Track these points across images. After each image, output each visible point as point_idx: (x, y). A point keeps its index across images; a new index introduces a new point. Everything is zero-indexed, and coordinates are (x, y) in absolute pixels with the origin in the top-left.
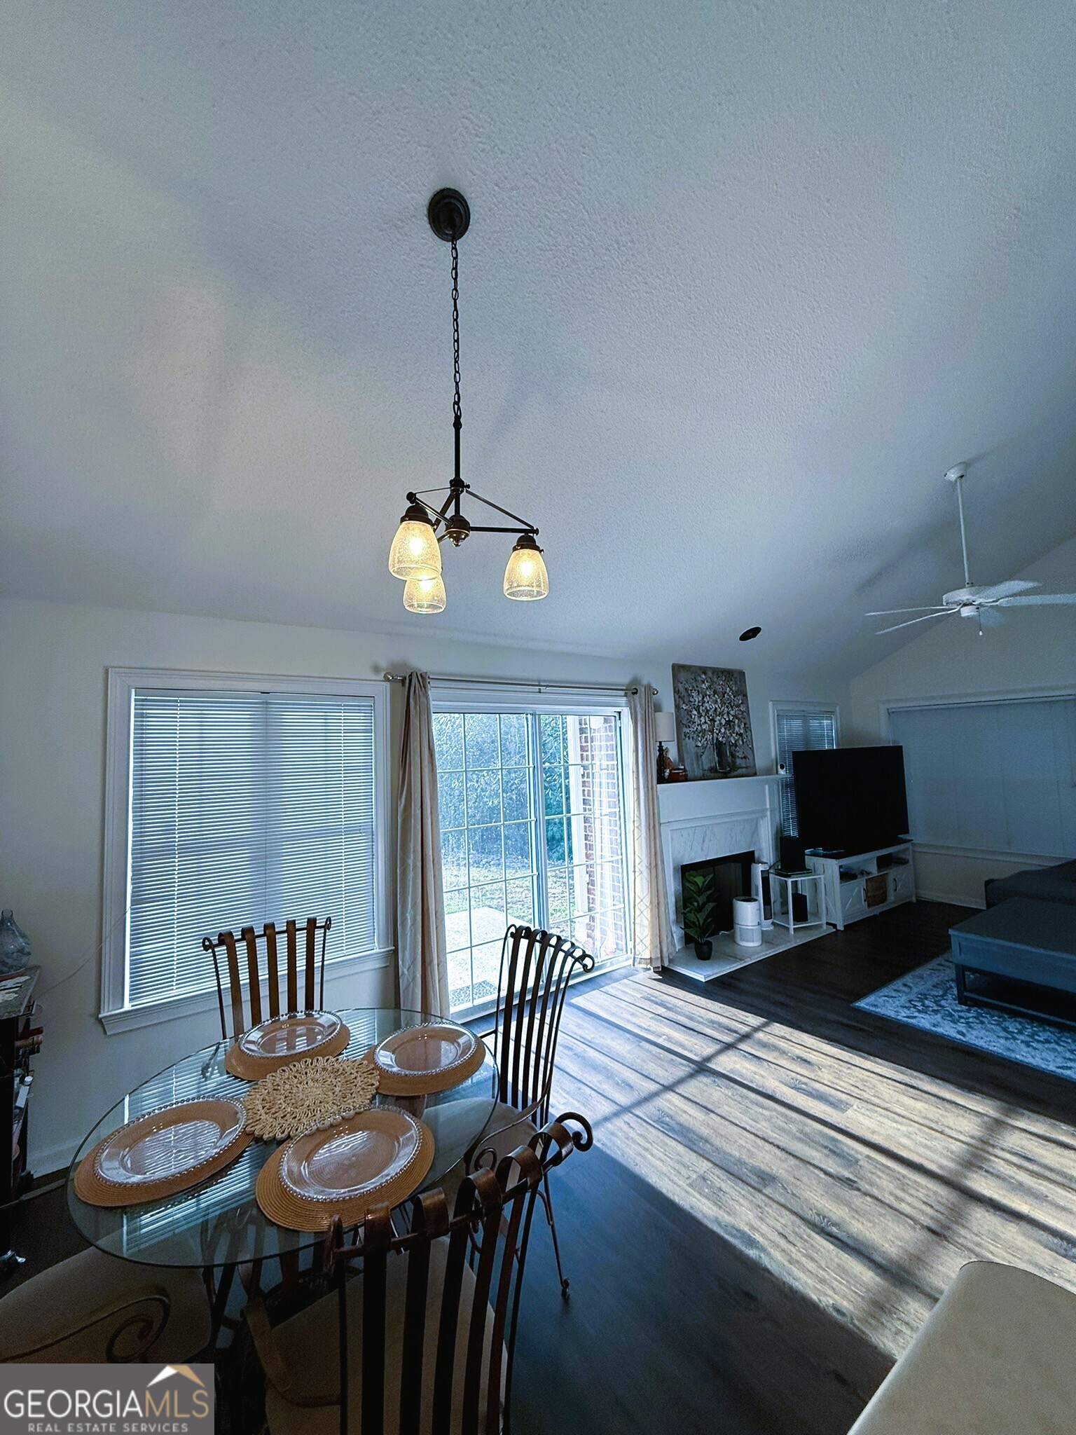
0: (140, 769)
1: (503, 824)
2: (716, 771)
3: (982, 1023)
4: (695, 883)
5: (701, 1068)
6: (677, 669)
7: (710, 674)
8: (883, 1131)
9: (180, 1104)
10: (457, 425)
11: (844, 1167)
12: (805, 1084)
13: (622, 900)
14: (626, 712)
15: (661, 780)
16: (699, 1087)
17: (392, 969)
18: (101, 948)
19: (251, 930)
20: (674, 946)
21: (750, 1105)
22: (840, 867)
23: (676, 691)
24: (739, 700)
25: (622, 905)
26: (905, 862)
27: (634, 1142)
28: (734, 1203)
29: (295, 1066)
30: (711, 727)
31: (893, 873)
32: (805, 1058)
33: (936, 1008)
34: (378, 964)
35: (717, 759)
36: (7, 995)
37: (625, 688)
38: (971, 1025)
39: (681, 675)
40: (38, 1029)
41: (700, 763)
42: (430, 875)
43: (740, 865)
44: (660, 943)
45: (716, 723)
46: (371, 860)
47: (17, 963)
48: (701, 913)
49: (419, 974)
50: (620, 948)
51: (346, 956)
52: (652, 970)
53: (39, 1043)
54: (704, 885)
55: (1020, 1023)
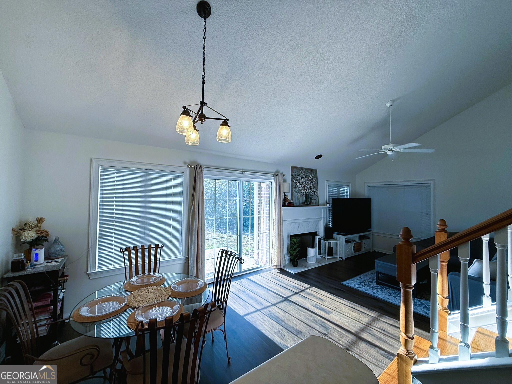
0: (102, 193)
1: (228, 218)
2: (304, 204)
3: (382, 290)
4: (294, 241)
5: (286, 299)
6: (293, 168)
7: (304, 170)
8: (340, 321)
9: (107, 297)
10: (204, 83)
11: (325, 331)
12: (319, 306)
13: (269, 246)
14: (273, 182)
15: (284, 206)
16: (284, 305)
17: (187, 263)
18: (88, 251)
19: (137, 247)
20: (286, 262)
21: (299, 311)
22: (345, 239)
23: (292, 176)
24: (315, 180)
25: (269, 248)
26: (369, 238)
27: (260, 320)
28: (287, 339)
29: (146, 288)
30: (304, 189)
31: (364, 242)
32: (321, 298)
33: (368, 285)
34: (182, 262)
35: (305, 200)
36: (56, 263)
37: (273, 174)
38: (378, 291)
39: (294, 170)
40: (67, 275)
41: (299, 200)
42: (200, 233)
43: (312, 236)
44: (280, 260)
45: (305, 188)
46: (181, 228)
47: (60, 254)
48: (295, 251)
49: (195, 266)
50: (267, 262)
51: (171, 258)
52: (277, 269)
53: (67, 280)
54: (297, 242)
55: (395, 291)
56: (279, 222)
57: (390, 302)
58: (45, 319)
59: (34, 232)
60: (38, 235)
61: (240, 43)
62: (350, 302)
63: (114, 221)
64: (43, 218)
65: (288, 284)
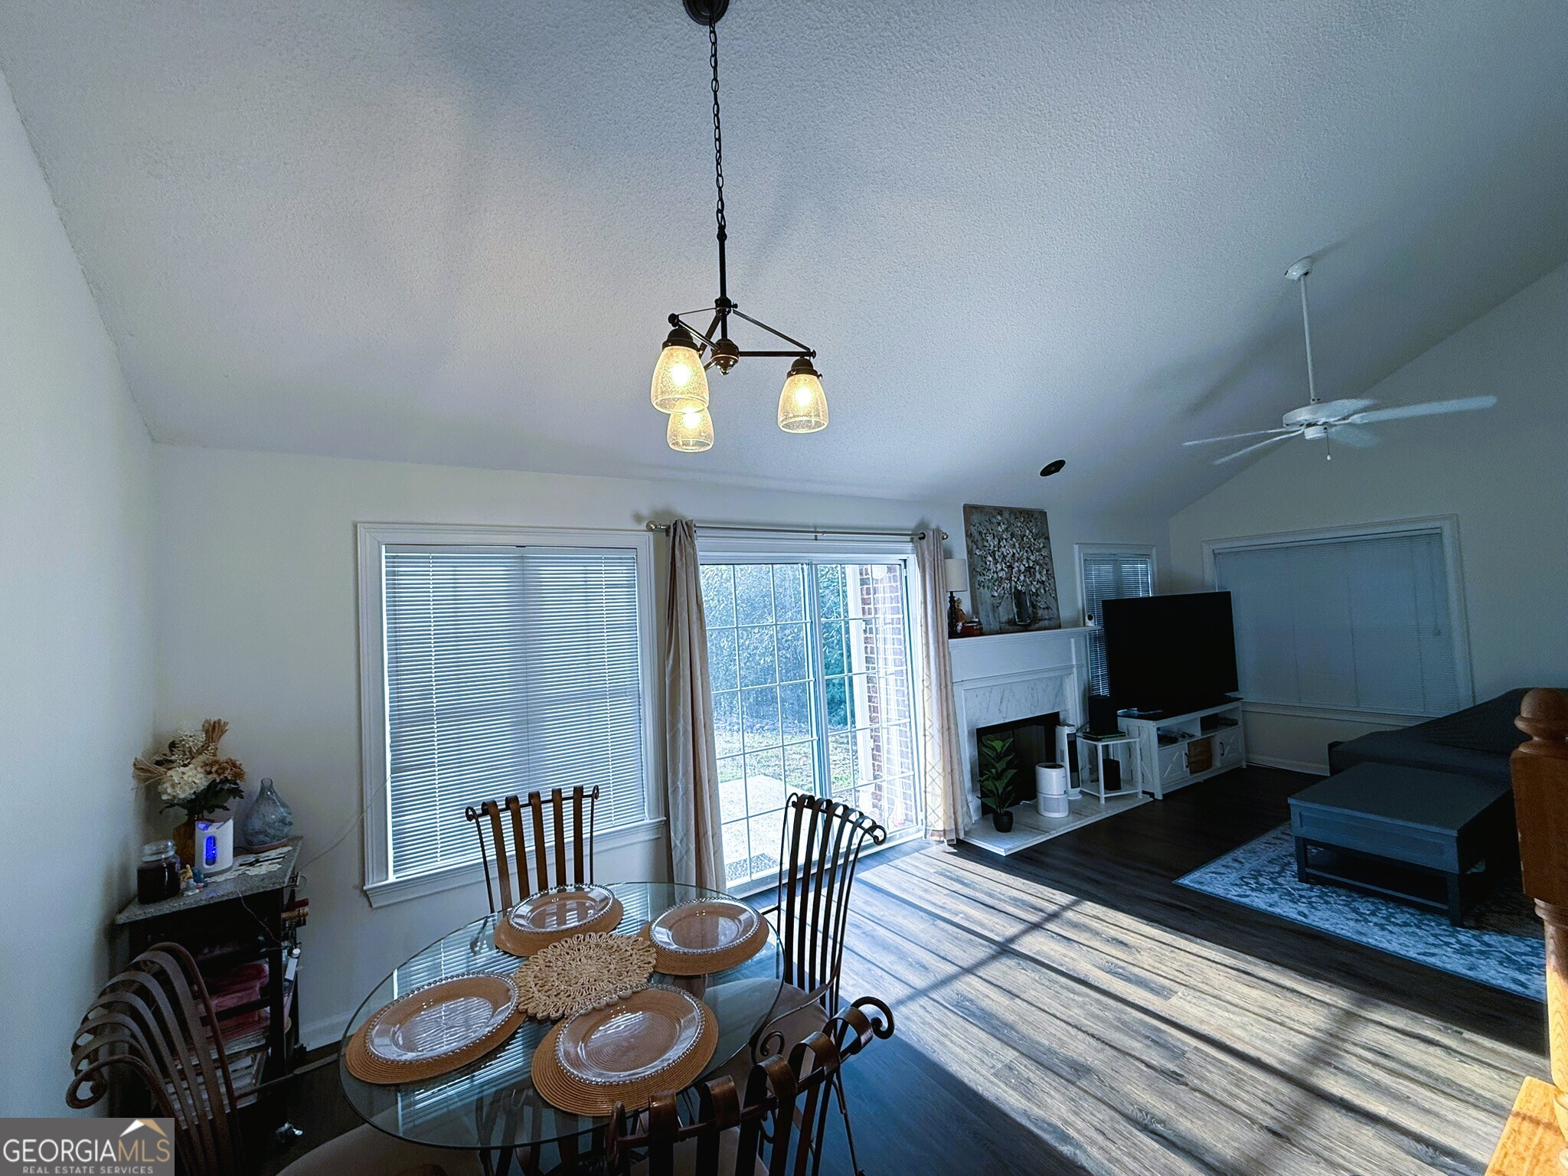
0: (394, 630)
1: (779, 685)
2: (1015, 624)
3: (1327, 902)
4: (993, 748)
5: (1004, 949)
6: (970, 510)
7: (1006, 515)
8: (1212, 1021)
9: (449, 980)
10: (722, 236)
11: (1168, 1059)
12: (1122, 968)
13: (911, 766)
14: (912, 559)
15: (953, 634)
16: (1000, 970)
17: (664, 841)
18: (360, 817)
19: (515, 799)
20: (970, 817)
21: (1059, 990)
22: (1158, 729)
23: (968, 535)
24: (1040, 543)
25: (912, 773)
26: (1234, 723)
27: (932, 1027)
28: (1045, 1096)
29: (566, 942)
30: (1008, 575)
31: (1220, 736)
32: (1121, 939)
33: (1271, 886)
34: (646, 836)
35: (1015, 610)
36: (271, 866)
37: (910, 533)
38: (1314, 904)
39: (974, 517)
40: (304, 900)
41: (996, 614)
42: (702, 740)
43: (1043, 727)
44: (954, 813)
45: (1014, 570)
46: (638, 725)
47: (278, 833)
48: (999, 781)
49: (693, 847)
50: (906, 820)
51: (614, 827)
52: (946, 843)
53: (305, 915)
54: (1003, 751)
55: (1373, 903)
56: (942, 686)
57: (1368, 943)
58: (249, 1051)
59: (199, 769)
60: (210, 776)
61: (819, 99)
62: (1228, 950)
63: (435, 718)
64: (222, 723)
65: (995, 893)
